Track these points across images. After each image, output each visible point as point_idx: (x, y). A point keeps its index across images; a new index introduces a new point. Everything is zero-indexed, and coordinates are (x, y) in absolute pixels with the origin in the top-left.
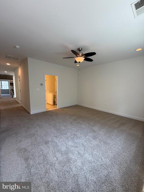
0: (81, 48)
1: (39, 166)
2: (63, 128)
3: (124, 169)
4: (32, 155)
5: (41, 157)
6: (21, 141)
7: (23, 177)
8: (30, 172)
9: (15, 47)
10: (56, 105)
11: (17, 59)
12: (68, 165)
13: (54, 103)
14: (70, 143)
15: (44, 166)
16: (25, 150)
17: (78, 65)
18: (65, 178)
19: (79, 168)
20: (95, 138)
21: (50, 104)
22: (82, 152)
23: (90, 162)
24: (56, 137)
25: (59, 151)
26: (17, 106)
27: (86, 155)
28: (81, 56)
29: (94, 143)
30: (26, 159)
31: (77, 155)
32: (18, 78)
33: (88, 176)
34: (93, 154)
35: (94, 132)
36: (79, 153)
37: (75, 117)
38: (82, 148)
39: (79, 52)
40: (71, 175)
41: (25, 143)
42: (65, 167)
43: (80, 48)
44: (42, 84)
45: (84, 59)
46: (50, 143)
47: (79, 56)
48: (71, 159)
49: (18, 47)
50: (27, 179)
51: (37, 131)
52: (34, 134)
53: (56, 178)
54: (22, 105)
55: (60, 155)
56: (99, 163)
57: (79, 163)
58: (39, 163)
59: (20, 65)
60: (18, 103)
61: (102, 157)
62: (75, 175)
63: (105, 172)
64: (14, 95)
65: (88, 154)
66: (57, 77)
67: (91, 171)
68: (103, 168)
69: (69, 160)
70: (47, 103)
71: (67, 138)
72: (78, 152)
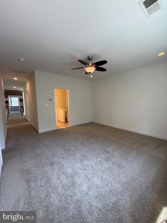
0: (92, 57)
1: (40, 189)
2: (73, 148)
3: (138, 196)
4: (35, 177)
5: (44, 179)
6: (25, 162)
7: (22, 199)
8: (30, 195)
9: (19, 60)
10: (68, 122)
11: (24, 73)
12: (72, 189)
13: (66, 121)
14: (78, 165)
15: (46, 189)
16: (28, 171)
17: (91, 76)
18: (67, 203)
19: (84, 193)
20: (107, 160)
21: (62, 122)
22: (90, 176)
23: (98, 187)
24: (63, 158)
25: (64, 173)
26: (26, 124)
27: (94, 179)
28: (91, 66)
29: (106, 165)
30: (28, 181)
31: (84, 178)
32: (27, 94)
33: (92, 202)
34: (102, 178)
35: (107, 153)
36: (86, 177)
37: (88, 136)
38: (91, 171)
39: (89, 61)
40: (74, 201)
41: (29, 164)
42: (68, 192)
43: (90, 57)
44: (51, 99)
45: (95, 68)
46: (56, 164)
47: (89, 66)
48: (76, 183)
49: (22, 60)
50: (26, 201)
51: (43, 151)
52: (40, 155)
53: (57, 203)
54: (31, 123)
55: (65, 177)
56: (108, 188)
57: (85, 188)
58: (41, 186)
59: (28, 79)
60: (28, 121)
61: (112, 182)
62: (78, 200)
63: (114, 199)
64: (24, 112)
65: (97, 177)
66: (68, 90)
67: (97, 197)
68: (112, 194)
69: (73, 184)
70: (59, 121)
71: (76, 159)
72: (86, 175)
